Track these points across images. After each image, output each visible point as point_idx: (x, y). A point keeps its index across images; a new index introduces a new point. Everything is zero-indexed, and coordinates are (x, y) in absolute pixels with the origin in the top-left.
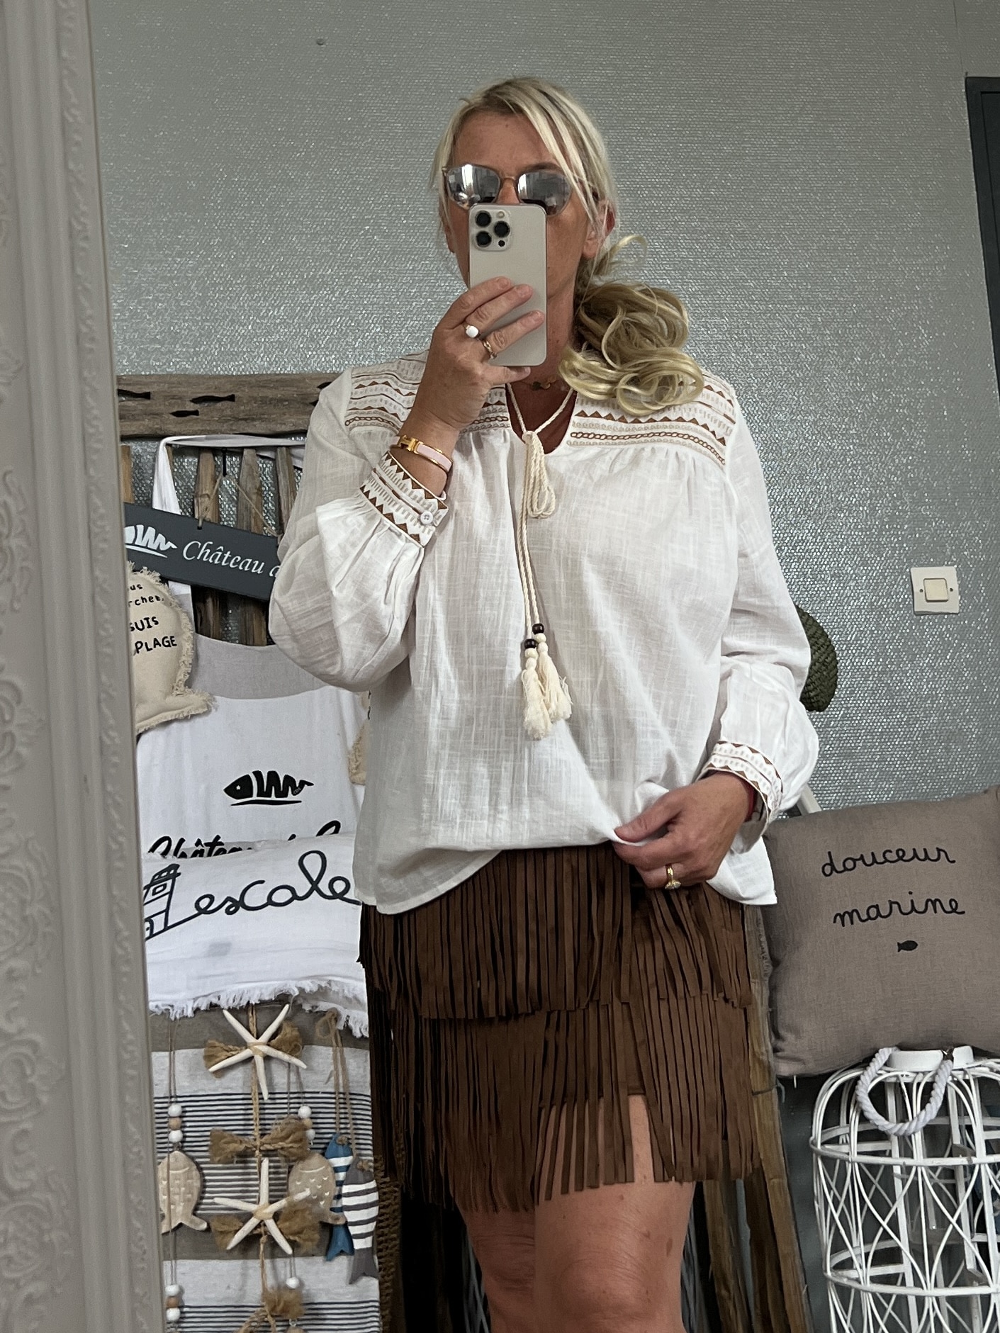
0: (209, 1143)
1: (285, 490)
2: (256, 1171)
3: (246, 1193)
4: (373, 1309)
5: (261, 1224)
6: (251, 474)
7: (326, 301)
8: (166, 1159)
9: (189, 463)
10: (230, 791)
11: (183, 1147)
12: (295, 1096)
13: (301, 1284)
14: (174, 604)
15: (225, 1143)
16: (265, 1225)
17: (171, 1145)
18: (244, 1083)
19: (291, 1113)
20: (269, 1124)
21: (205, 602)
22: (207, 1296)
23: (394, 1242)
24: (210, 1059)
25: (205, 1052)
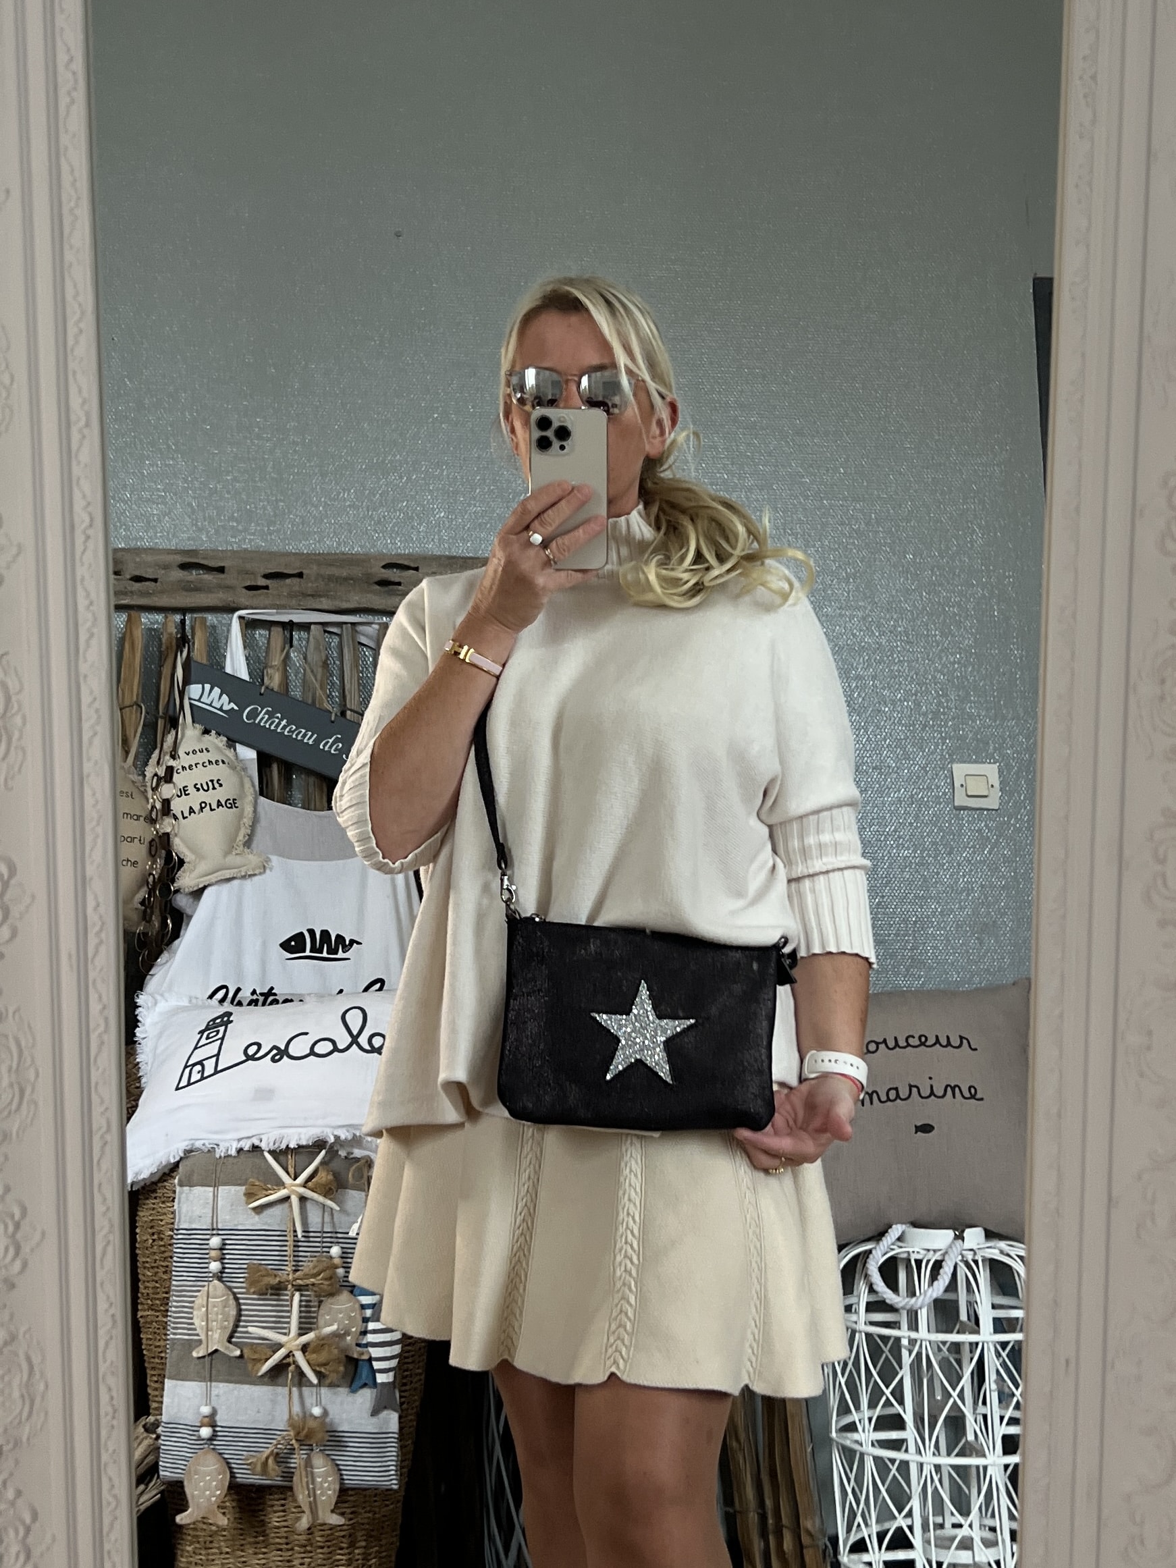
0: (246, 1275)
1: (349, 665)
2: (288, 1303)
3: (280, 1325)
4: (393, 1440)
5: (290, 1354)
6: (317, 648)
7: (394, 486)
8: (206, 1288)
9: (260, 633)
10: (285, 945)
11: (222, 1277)
12: (329, 1235)
13: (325, 1413)
14: (238, 768)
15: (261, 1275)
16: (293, 1355)
17: (211, 1275)
18: (281, 1221)
19: (323, 1252)
20: (301, 1261)
21: (270, 766)
22: (240, 1418)
23: (418, 1378)
24: (250, 1196)
25: (246, 1189)
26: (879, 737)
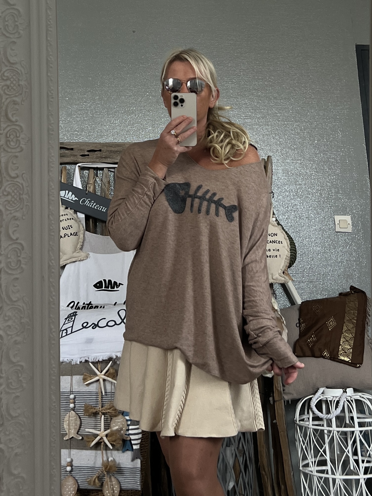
0: (84, 409)
3: (95, 428)
4: (138, 471)
5: (101, 438)
6: (106, 177)
8: (68, 414)
9: (86, 173)
10: (95, 286)
11: (74, 410)
13: (114, 460)
14: (78, 221)
15: (89, 409)
16: (103, 439)
17: (70, 409)
18: (96, 388)
20: (104, 403)
21: (89, 221)
22: (81, 463)
23: (147, 447)
24: (85, 380)
25: (83, 377)
26: (307, 206)
